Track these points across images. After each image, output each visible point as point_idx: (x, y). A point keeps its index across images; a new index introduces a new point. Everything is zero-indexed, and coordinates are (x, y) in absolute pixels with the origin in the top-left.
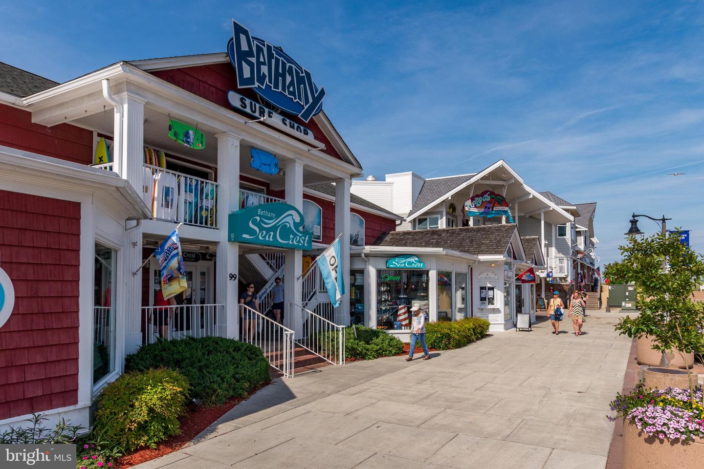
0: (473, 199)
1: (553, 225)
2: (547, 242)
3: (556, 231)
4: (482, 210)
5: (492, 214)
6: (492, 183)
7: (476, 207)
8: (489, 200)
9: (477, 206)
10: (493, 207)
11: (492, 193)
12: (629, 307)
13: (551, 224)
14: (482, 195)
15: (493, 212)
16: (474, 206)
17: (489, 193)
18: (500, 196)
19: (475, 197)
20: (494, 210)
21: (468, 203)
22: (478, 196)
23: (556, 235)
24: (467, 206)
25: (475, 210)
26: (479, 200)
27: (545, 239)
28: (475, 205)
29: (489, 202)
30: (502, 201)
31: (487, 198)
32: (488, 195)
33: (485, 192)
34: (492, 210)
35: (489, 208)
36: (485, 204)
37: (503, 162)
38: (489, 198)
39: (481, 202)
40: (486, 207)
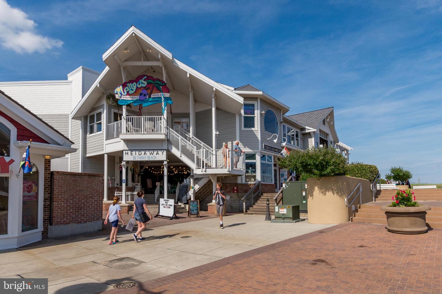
0: (124, 86)
1: (237, 115)
2: (218, 133)
3: (240, 122)
4: (137, 97)
5: (148, 101)
6: (144, 65)
7: (128, 94)
8: (145, 85)
9: (130, 93)
10: (151, 93)
11: (148, 78)
12: (283, 214)
13: (235, 115)
14: (137, 80)
15: (151, 99)
16: (126, 93)
17: (145, 77)
18: (159, 80)
19: (128, 83)
20: (152, 96)
21: (119, 89)
22: (131, 82)
23: (240, 127)
24: (117, 93)
25: (128, 98)
26: (134, 86)
27: (217, 129)
28: (128, 92)
29: (146, 88)
30: (163, 87)
31: (143, 83)
32: (144, 80)
33: (140, 77)
34: (150, 97)
35: (145, 95)
36: (140, 91)
37: (135, 29)
38: (146, 83)
39: (135, 89)
40: (141, 94)
